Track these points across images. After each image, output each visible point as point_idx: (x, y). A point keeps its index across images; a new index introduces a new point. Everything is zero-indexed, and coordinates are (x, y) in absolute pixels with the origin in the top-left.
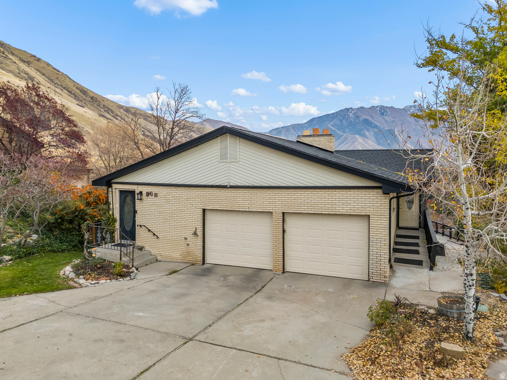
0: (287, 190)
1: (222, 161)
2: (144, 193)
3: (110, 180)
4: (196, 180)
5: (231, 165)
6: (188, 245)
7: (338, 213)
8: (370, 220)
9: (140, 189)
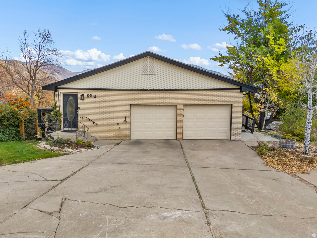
0: (186, 92)
1: (144, 74)
2: (86, 95)
3: (57, 87)
4: (125, 86)
5: (150, 77)
6: (120, 128)
7: (216, 104)
8: (233, 107)
9: (82, 92)
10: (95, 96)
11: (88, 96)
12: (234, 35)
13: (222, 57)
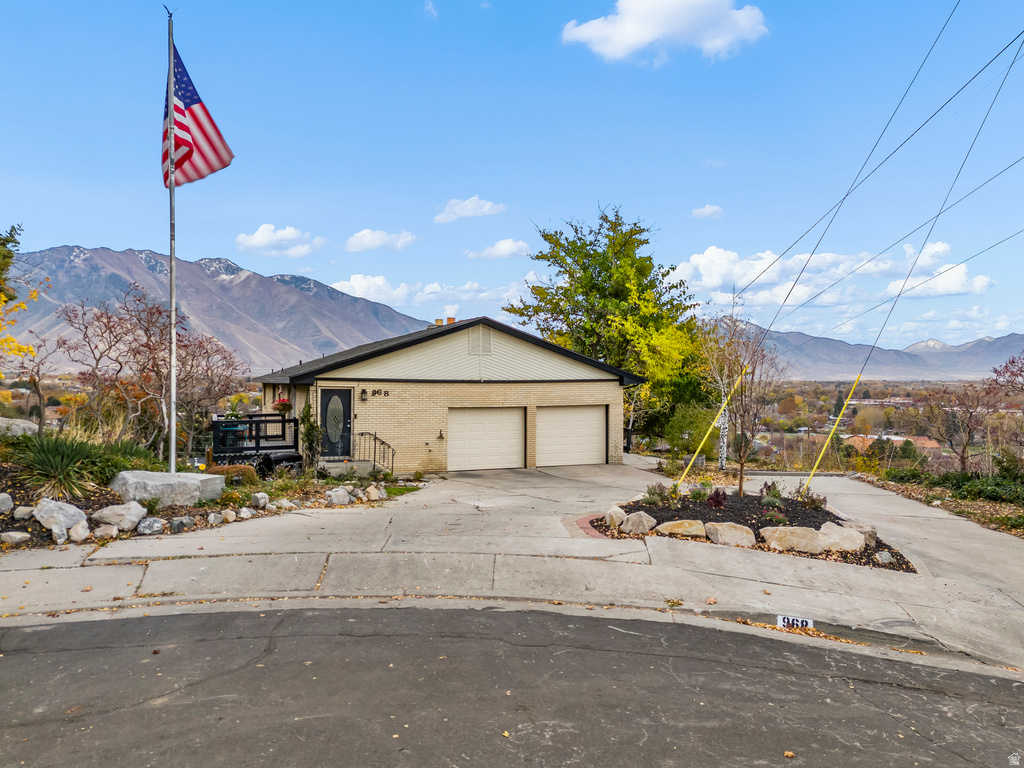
0: (541, 384)
1: (473, 353)
2: (369, 392)
3: (316, 376)
5: (484, 359)
6: (430, 451)
7: (586, 404)
8: (611, 409)
9: (363, 385)
10: (386, 393)
11: (375, 393)
12: (557, 269)
13: (527, 307)
